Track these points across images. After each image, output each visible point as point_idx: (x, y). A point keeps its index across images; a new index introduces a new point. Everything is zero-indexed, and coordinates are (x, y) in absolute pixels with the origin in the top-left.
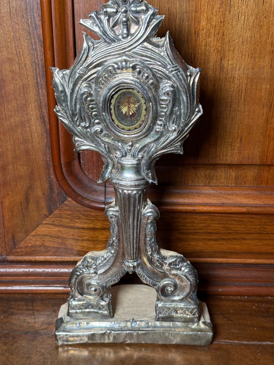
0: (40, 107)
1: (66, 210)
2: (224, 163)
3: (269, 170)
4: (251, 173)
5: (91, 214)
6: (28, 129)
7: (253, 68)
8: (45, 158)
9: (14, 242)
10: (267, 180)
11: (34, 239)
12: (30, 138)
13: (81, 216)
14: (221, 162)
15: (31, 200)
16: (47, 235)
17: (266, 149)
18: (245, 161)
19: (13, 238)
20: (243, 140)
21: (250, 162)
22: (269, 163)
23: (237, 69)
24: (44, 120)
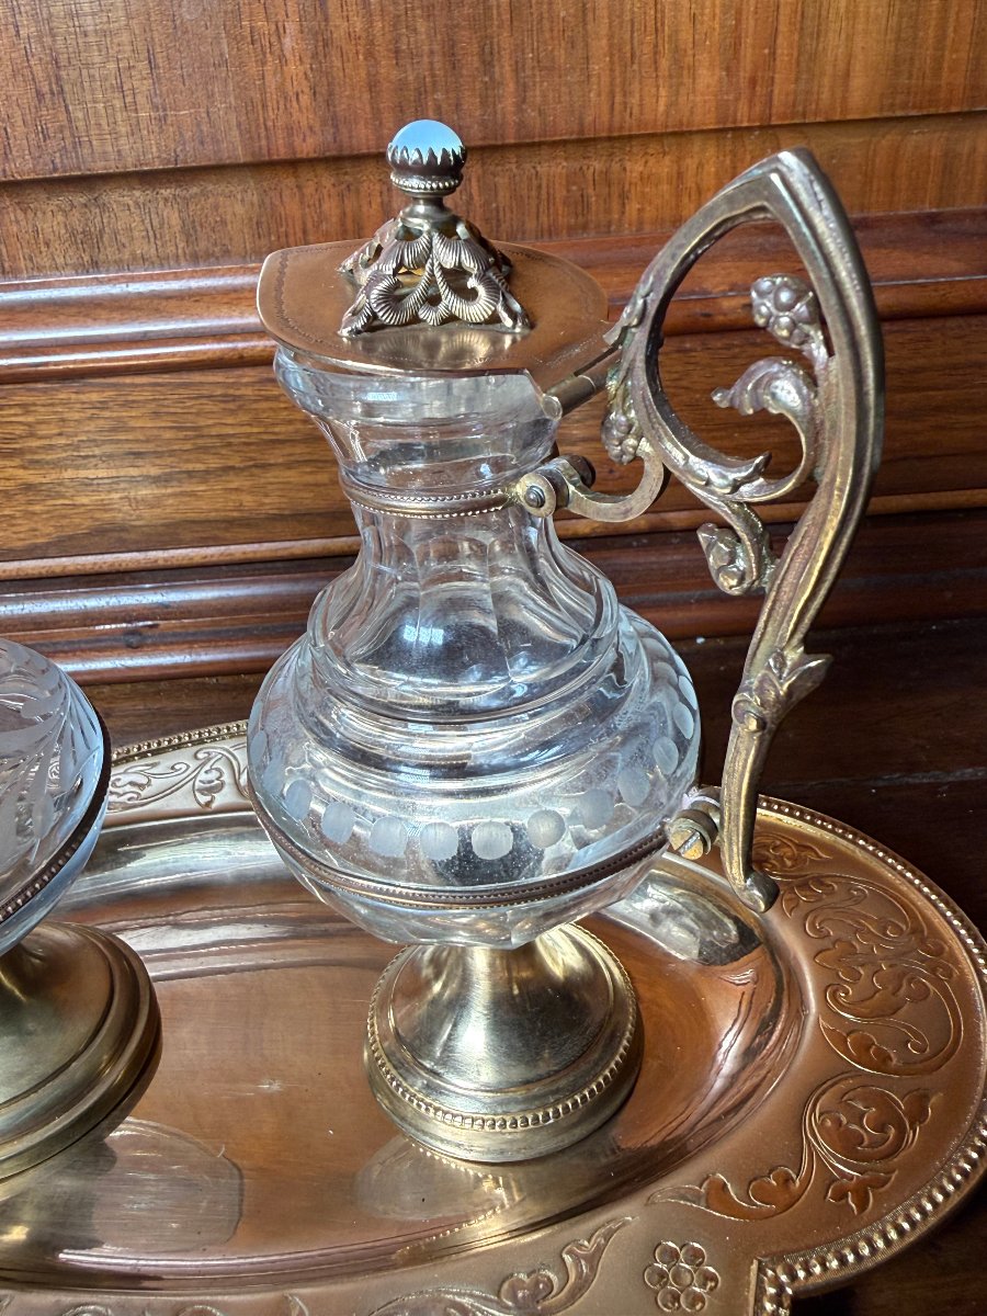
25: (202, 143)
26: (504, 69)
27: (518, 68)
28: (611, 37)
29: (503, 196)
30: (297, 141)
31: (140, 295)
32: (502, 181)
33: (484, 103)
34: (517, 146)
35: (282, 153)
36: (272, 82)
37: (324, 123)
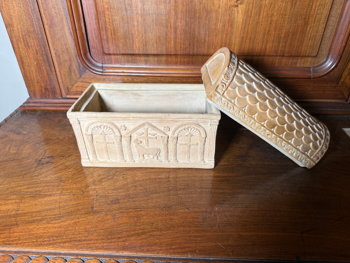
0: (69, 29)
1: (87, 75)
2: (151, 53)
3: (171, 57)
4: (164, 59)
5: (97, 77)
6: (66, 38)
7: (157, 9)
8: (74, 52)
9: (68, 89)
10: (171, 62)
11: (76, 88)
12: (67, 43)
13: (93, 78)
14: (149, 53)
15: (72, 71)
16: (81, 87)
17: (168, 47)
18: (159, 53)
19: (67, 88)
20: (158, 43)
21: (161, 53)
22: (170, 54)
23: (151, 10)
24: (72, 34)
25: (161, 52)
26: (195, 47)
27: (197, 47)
28: (208, 44)
29: (194, 60)
30: (172, 52)
31: (152, 68)
32: (194, 58)
33: (193, 50)
34: (196, 55)
35: (170, 53)
36: (169, 46)
37: (175, 51)
